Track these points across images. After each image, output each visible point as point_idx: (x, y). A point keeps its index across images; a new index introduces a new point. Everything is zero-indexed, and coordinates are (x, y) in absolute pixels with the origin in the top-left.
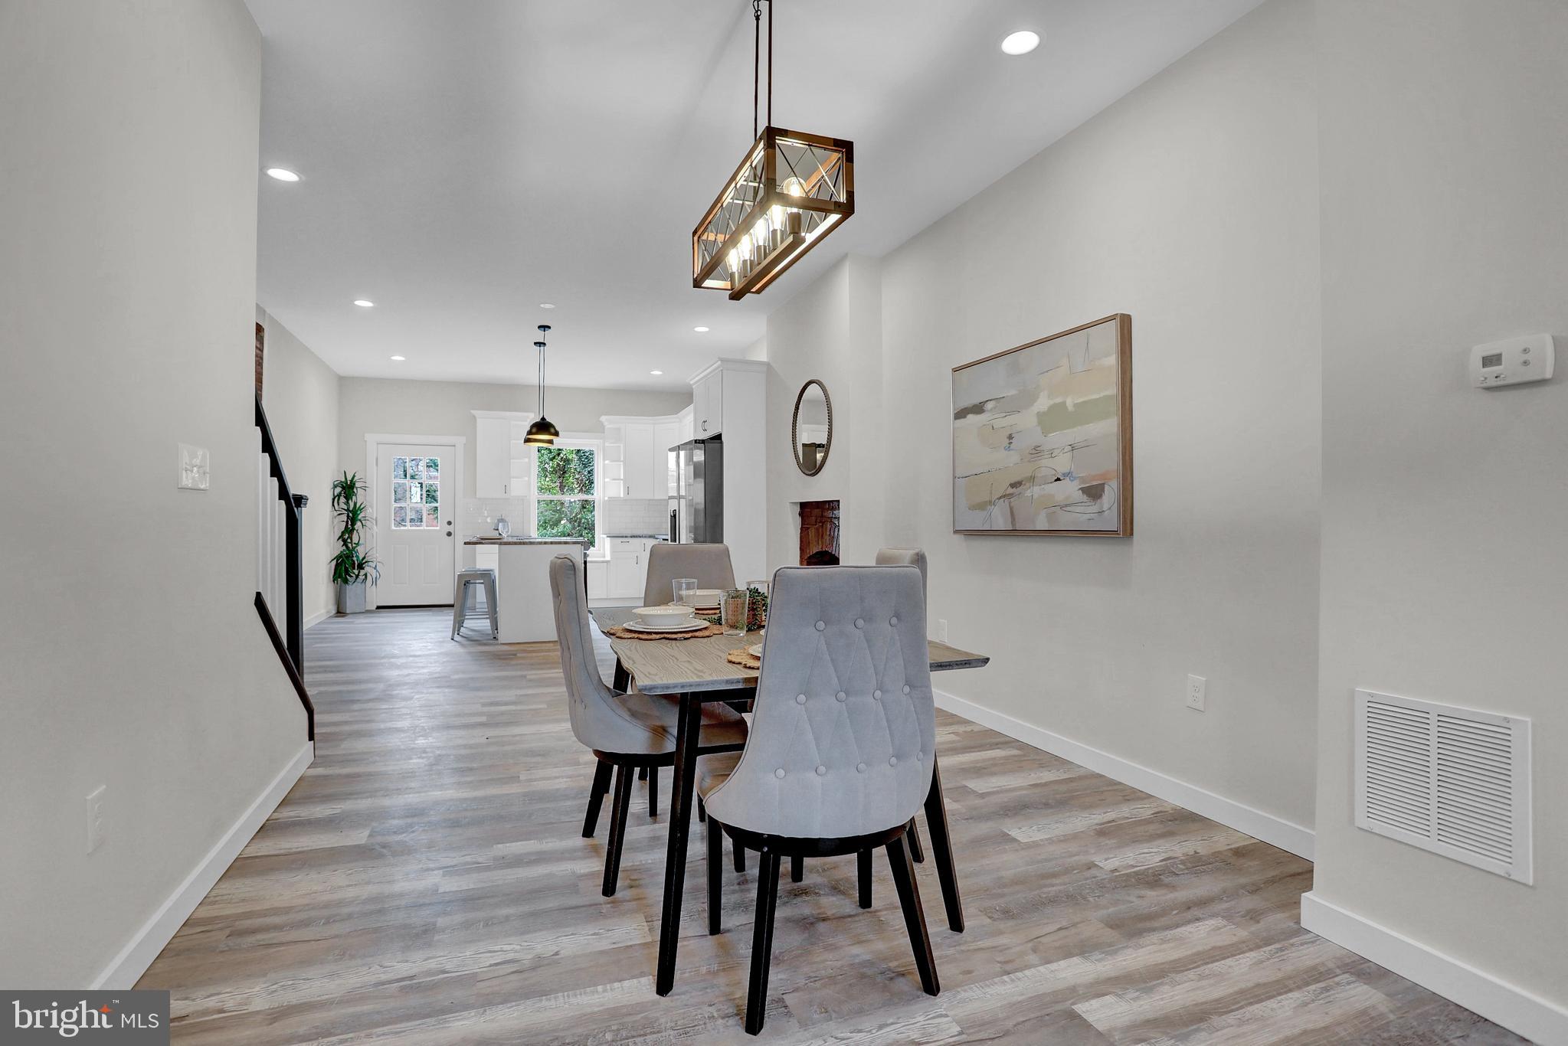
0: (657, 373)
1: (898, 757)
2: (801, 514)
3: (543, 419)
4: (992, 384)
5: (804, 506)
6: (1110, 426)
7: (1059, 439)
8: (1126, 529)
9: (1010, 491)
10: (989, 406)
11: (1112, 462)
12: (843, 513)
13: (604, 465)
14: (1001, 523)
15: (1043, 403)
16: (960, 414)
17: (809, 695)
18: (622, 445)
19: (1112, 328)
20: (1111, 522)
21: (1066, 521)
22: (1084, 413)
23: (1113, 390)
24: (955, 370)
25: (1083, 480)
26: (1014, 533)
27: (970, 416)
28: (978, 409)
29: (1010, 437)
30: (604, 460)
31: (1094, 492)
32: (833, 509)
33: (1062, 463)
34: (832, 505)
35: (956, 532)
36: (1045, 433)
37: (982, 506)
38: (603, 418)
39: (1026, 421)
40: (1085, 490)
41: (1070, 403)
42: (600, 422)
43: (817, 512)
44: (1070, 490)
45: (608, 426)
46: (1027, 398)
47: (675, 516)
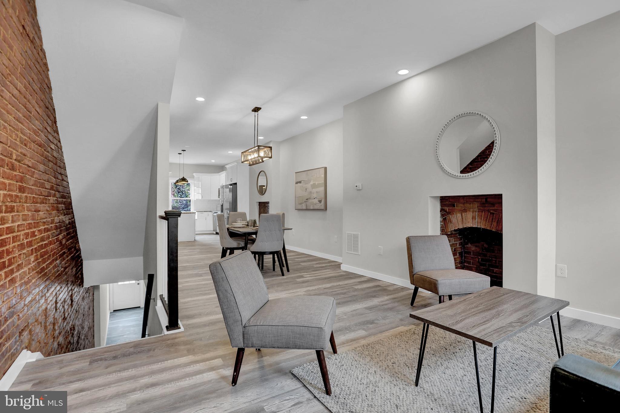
0: (213, 161)
1: (278, 240)
2: (259, 205)
3: (183, 177)
4: (303, 177)
5: (260, 203)
6: (322, 189)
7: (314, 190)
8: (326, 209)
9: (306, 200)
10: (302, 182)
11: (323, 196)
12: (270, 205)
13: (194, 189)
14: (304, 208)
15: (312, 183)
16: (297, 183)
17: (265, 232)
18: (200, 183)
19: (323, 169)
20: (323, 207)
21: (316, 207)
22: (319, 186)
23: (323, 182)
24: (296, 173)
25: (318, 199)
26: (307, 210)
27: (299, 184)
28: (300, 182)
29: (306, 189)
30: (194, 187)
31: (320, 201)
32: (268, 204)
33: (315, 195)
34: (268, 203)
35: (296, 209)
36: (312, 189)
37: (301, 204)
38: (194, 174)
39: (309, 186)
40: (319, 201)
41: (316, 183)
42: (193, 175)
43: (263, 204)
44: (316, 201)
45: (195, 176)
46: (309, 181)
47: (222, 205)
